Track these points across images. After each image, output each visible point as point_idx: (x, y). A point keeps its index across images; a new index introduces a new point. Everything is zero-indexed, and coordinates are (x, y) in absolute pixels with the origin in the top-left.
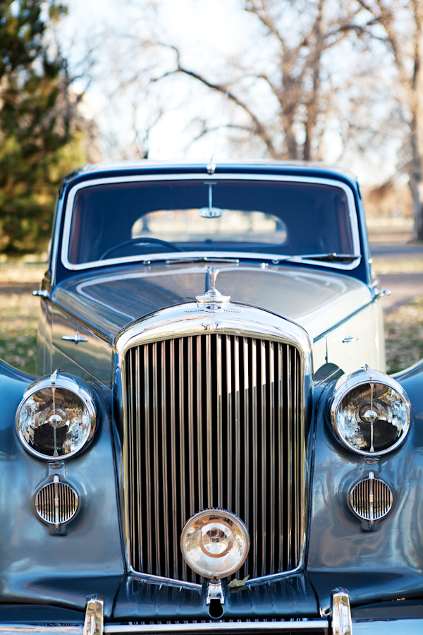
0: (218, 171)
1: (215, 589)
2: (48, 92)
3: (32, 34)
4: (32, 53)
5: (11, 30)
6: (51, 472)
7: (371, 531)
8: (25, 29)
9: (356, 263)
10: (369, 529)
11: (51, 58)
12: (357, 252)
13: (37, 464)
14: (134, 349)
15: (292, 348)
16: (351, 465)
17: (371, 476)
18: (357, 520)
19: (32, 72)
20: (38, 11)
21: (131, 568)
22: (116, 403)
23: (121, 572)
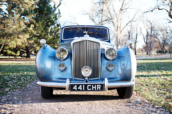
0: (87, 26)
1: (86, 78)
2: (57, 29)
3: (55, 20)
4: (55, 23)
5: (52, 19)
6: (61, 62)
7: (111, 71)
8: (54, 19)
9: (108, 40)
10: (110, 71)
11: (58, 24)
12: (109, 38)
13: (59, 61)
14: (74, 43)
15: (99, 43)
16: (108, 61)
17: (111, 63)
18: (108, 70)
19: (55, 26)
20: (57, 16)
21: (73, 77)
22: (71, 53)
23: (72, 78)
